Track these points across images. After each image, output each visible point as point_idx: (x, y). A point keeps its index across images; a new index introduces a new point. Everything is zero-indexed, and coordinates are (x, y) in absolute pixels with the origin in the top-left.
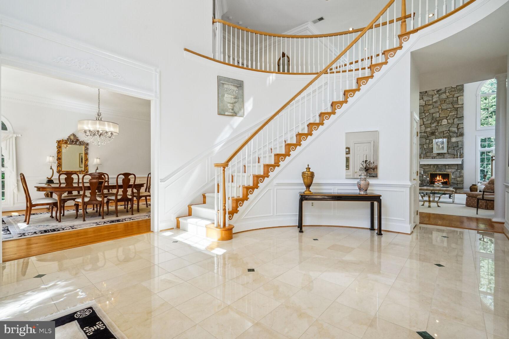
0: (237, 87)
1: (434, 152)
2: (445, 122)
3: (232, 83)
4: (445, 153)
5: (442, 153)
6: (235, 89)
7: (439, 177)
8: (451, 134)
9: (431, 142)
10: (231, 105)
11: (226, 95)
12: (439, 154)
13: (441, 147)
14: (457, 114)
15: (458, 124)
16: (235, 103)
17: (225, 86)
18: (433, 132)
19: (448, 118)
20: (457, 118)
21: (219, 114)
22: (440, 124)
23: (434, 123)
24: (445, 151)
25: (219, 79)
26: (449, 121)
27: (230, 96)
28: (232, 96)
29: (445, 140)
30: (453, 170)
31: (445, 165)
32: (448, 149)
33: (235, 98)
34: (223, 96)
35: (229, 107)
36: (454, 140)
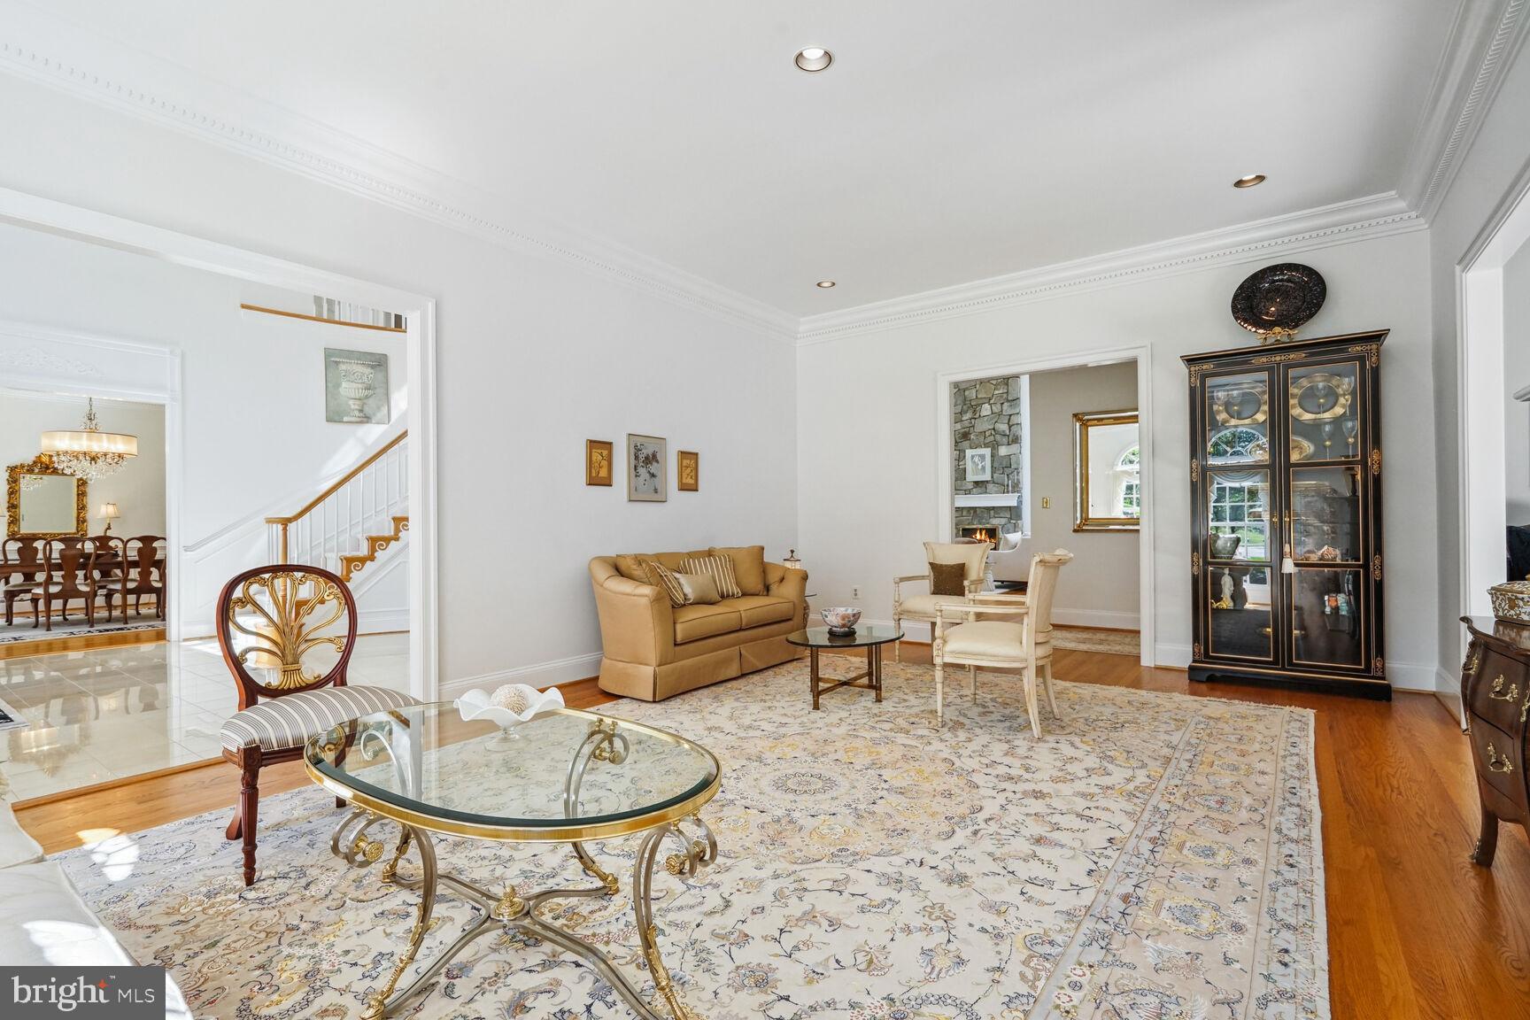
0: (372, 367)
1: (967, 480)
2: (986, 410)
3: (358, 360)
4: (987, 482)
5: (982, 482)
6: (368, 370)
7: (981, 534)
8: (998, 437)
9: (962, 455)
10: (358, 402)
11: (344, 385)
12: (977, 483)
13: (980, 467)
14: (1007, 392)
15: (1010, 415)
16: (367, 397)
17: (343, 367)
18: (965, 432)
19: (992, 402)
20: (1008, 401)
21: (329, 420)
22: (978, 415)
23: (967, 412)
24: (987, 477)
25: (329, 353)
26: (994, 408)
27: (355, 385)
28: (360, 386)
29: (987, 452)
30: (1003, 521)
31: (988, 509)
32: (993, 473)
33: (368, 388)
34: (338, 385)
35: (353, 407)
36: (1003, 451)
